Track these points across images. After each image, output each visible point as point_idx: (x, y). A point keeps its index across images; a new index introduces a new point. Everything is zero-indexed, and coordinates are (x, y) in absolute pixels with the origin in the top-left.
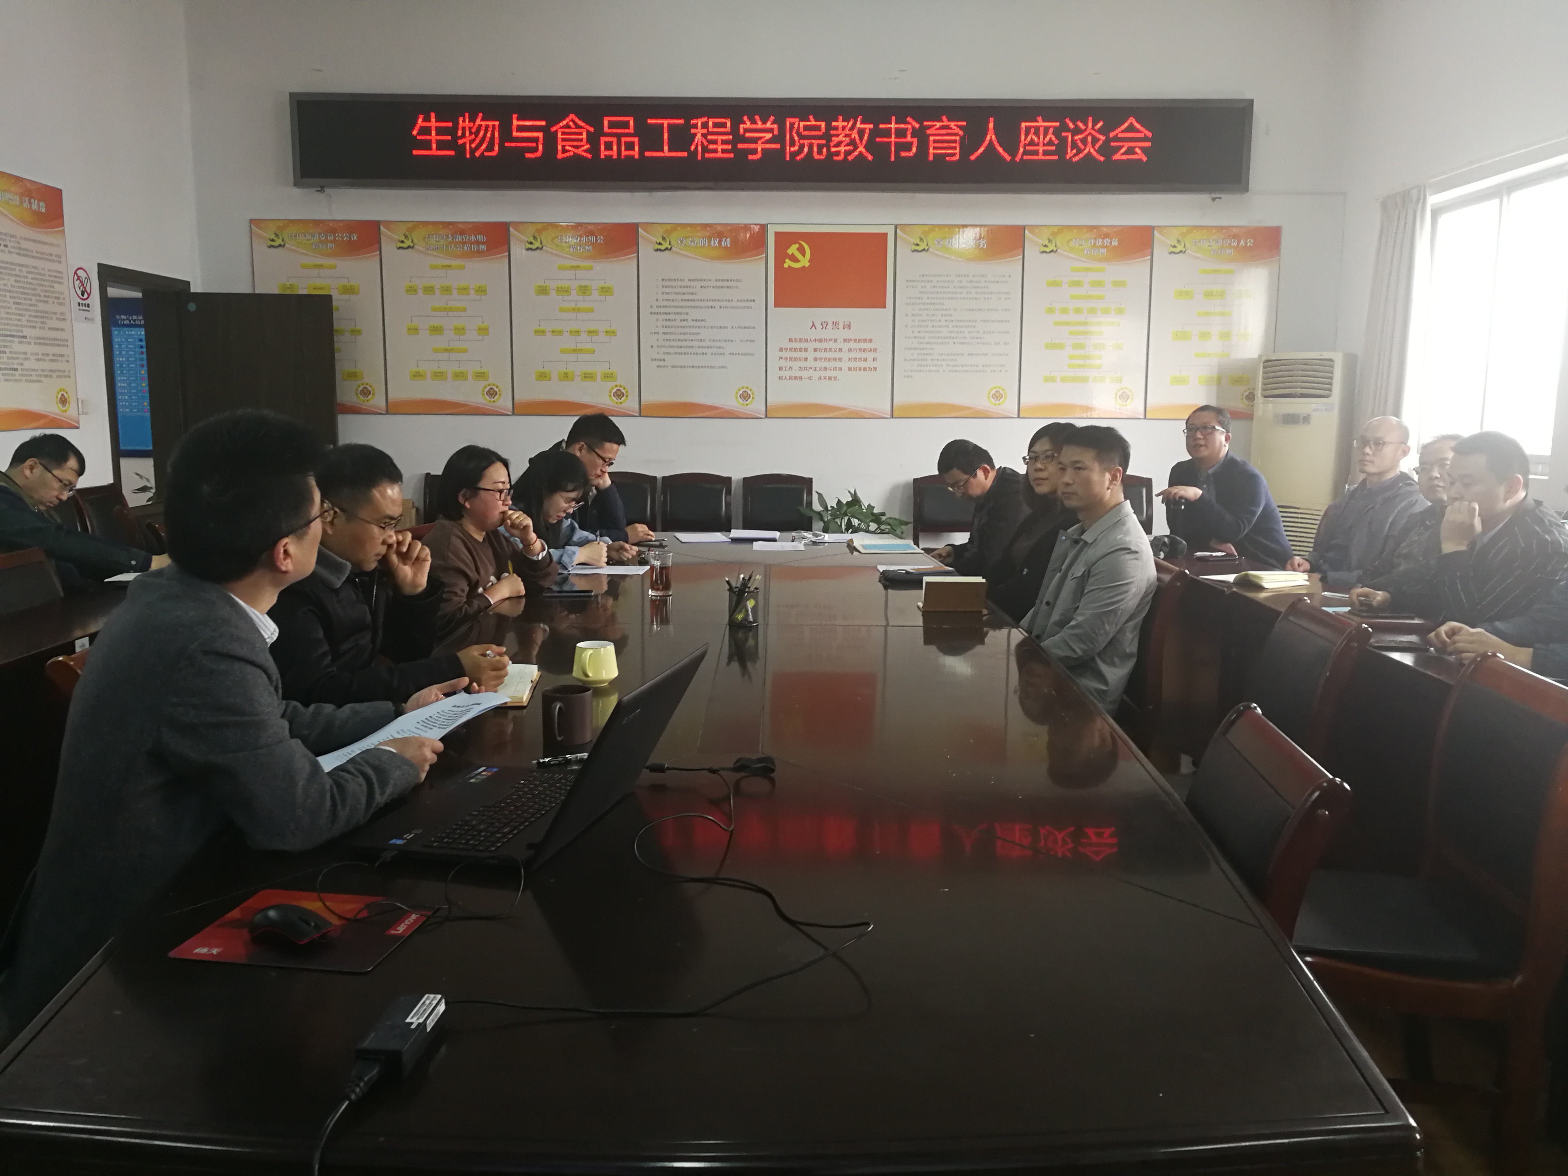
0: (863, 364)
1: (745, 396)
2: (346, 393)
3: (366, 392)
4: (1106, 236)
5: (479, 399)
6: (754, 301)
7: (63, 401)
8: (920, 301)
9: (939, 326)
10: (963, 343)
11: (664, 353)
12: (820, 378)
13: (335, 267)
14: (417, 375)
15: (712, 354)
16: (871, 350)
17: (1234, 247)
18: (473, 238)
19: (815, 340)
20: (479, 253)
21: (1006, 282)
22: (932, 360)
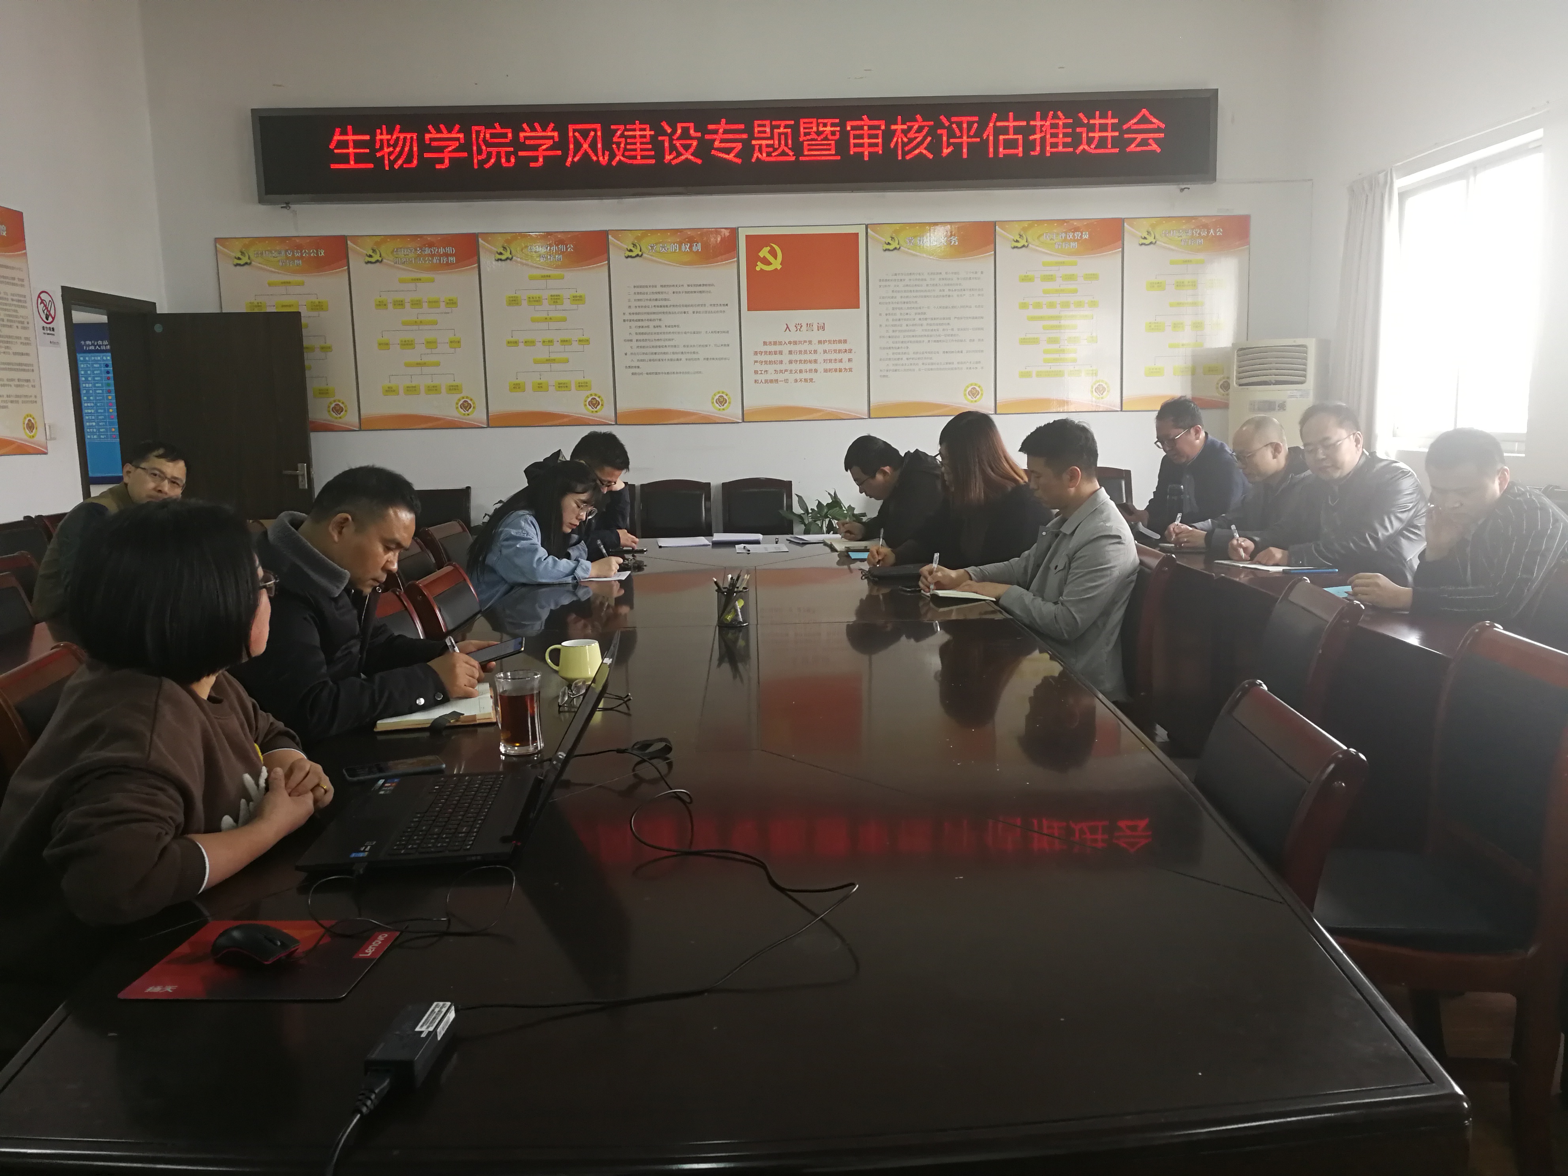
0: (838, 366)
1: (722, 401)
2: (318, 411)
3: (338, 409)
4: (1076, 229)
5: (454, 413)
6: (727, 305)
7: (31, 426)
8: (893, 300)
9: (913, 325)
10: (938, 341)
11: (638, 360)
12: (796, 381)
13: (302, 284)
14: (390, 391)
15: (686, 360)
16: (846, 351)
17: (1203, 237)
18: (442, 250)
19: (790, 343)
20: (448, 266)
21: (979, 278)
22: (907, 359)
